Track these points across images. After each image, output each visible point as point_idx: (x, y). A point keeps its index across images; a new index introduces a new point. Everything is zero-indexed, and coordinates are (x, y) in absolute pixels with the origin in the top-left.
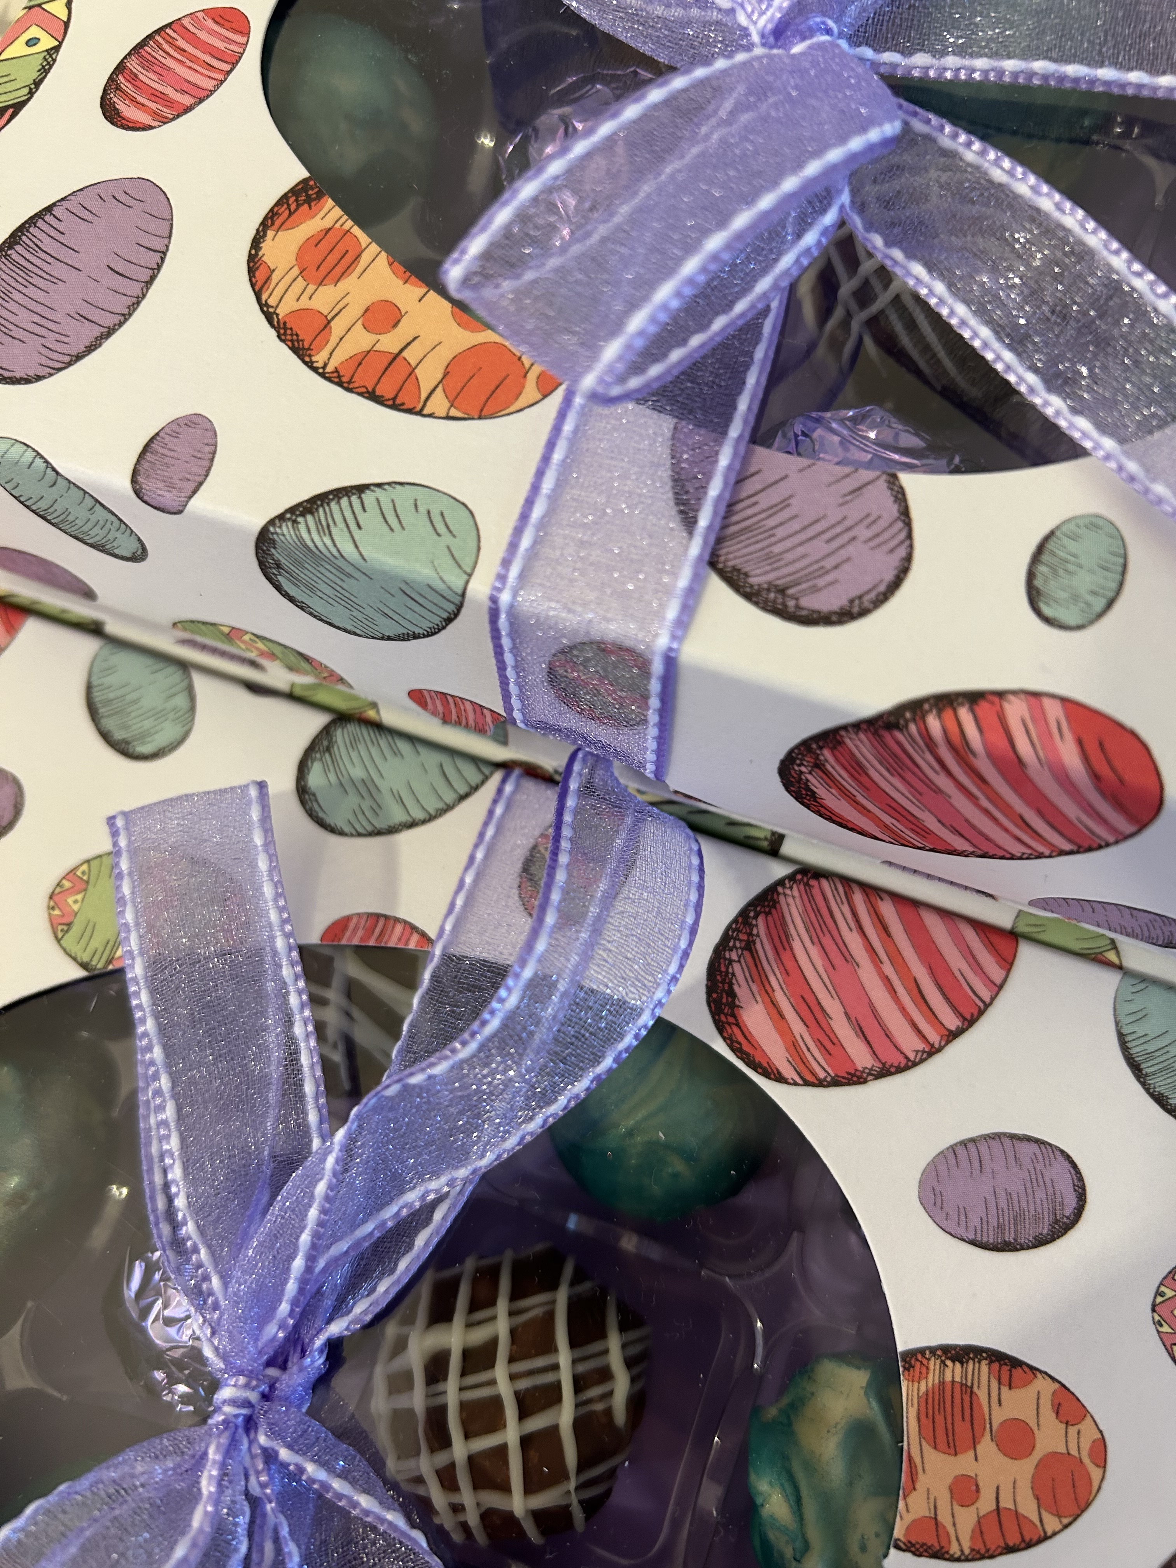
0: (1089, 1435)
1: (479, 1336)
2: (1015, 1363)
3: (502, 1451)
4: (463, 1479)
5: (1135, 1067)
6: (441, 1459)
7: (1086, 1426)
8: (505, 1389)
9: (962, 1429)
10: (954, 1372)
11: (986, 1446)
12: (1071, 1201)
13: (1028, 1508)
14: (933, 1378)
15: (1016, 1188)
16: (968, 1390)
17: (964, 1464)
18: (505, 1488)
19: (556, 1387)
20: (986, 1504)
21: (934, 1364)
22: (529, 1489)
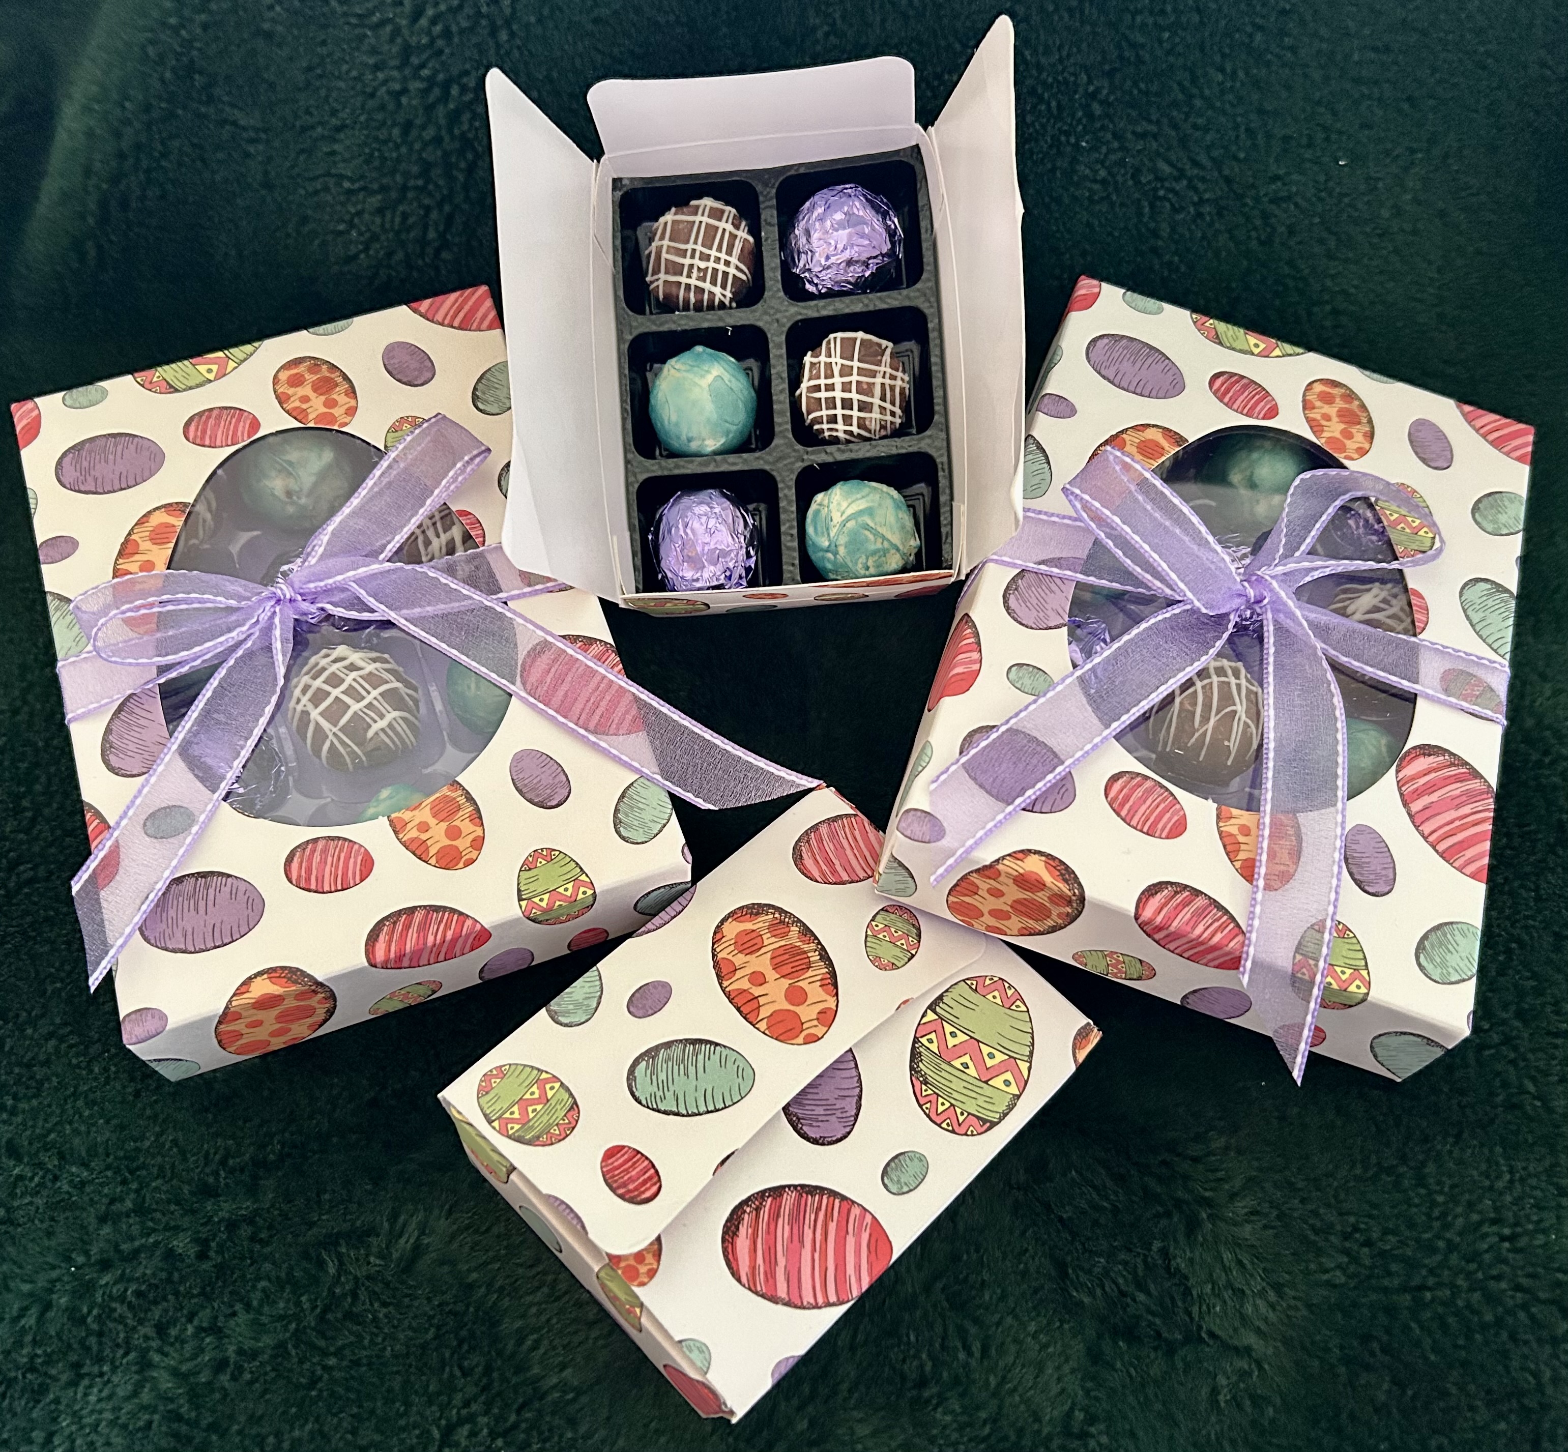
0: (473, 855)
1: (361, 664)
2: (480, 818)
3: (328, 694)
4: (309, 694)
5: (623, 796)
6: (310, 681)
7: (475, 853)
8: (349, 680)
9: (444, 814)
10: (462, 800)
11: (444, 825)
12: (554, 803)
13: (433, 851)
14: (454, 795)
15: (544, 782)
16: (459, 808)
17: (432, 822)
18: (316, 707)
19: (363, 698)
20: (424, 837)
21: (460, 792)
22: (321, 714)
